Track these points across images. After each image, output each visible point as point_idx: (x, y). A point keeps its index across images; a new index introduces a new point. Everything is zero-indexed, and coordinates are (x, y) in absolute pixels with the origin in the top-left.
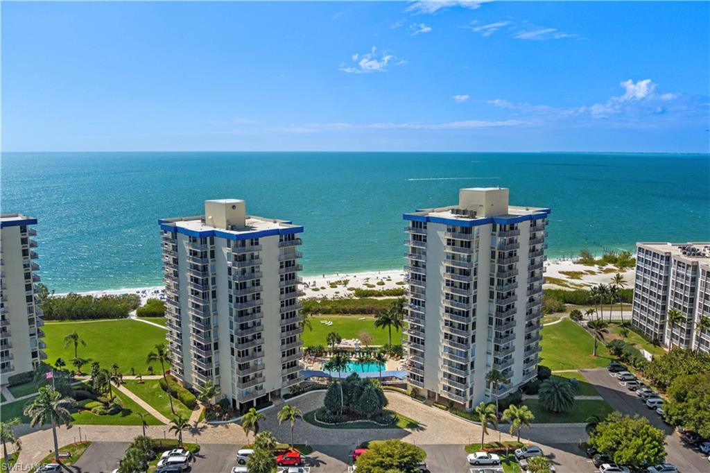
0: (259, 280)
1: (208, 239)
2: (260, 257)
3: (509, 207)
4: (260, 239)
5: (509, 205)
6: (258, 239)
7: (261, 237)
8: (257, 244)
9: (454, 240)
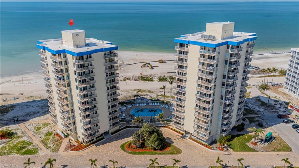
0: (93, 77)
1: (62, 54)
2: (93, 65)
3: (234, 32)
4: (92, 54)
5: (234, 31)
6: (91, 55)
7: (93, 53)
8: (90, 57)
9: (204, 55)
